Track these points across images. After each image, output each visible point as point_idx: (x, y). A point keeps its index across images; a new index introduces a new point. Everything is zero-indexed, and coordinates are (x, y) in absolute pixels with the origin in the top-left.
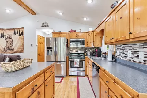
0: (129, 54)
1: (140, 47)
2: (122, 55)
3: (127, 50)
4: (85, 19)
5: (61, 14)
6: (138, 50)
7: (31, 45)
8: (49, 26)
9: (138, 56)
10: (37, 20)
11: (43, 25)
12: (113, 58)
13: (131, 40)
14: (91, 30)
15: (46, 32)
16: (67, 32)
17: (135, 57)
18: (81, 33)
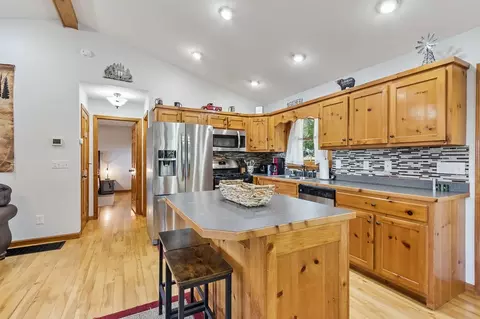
0: (366, 165)
1: (385, 155)
2: (349, 168)
3: (361, 159)
4: (254, 84)
5: (197, 57)
6: (381, 158)
7: (57, 142)
8: (133, 79)
9: (382, 168)
10: (87, 52)
11: (111, 73)
12: (331, 174)
13: (388, 146)
14: (259, 111)
15: (108, 99)
16: (198, 106)
17: (376, 169)
18: (237, 115)
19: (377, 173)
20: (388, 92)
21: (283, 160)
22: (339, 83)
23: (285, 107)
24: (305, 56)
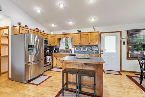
0: (82, 49)
1: (86, 47)
2: (78, 50)
4: (53, 25)
12: (74, 51)
13: (89, 45)
14: (52, 33)
17: (84, 50)
18: (45, 34)
19: (84, 51)
20: (89, 35)
21: (58, 48)
22: (78, 30)
23: (61, 33)
24: (72, 22)
